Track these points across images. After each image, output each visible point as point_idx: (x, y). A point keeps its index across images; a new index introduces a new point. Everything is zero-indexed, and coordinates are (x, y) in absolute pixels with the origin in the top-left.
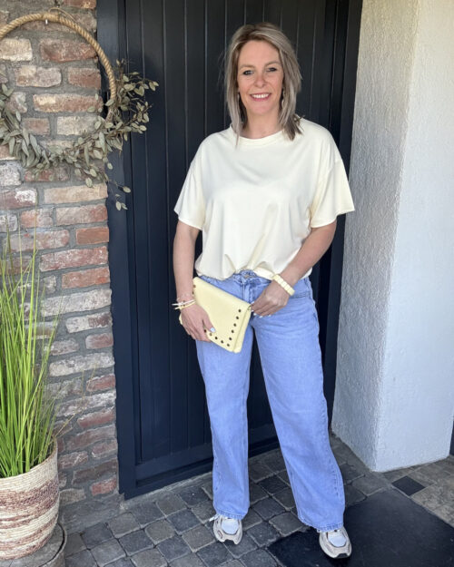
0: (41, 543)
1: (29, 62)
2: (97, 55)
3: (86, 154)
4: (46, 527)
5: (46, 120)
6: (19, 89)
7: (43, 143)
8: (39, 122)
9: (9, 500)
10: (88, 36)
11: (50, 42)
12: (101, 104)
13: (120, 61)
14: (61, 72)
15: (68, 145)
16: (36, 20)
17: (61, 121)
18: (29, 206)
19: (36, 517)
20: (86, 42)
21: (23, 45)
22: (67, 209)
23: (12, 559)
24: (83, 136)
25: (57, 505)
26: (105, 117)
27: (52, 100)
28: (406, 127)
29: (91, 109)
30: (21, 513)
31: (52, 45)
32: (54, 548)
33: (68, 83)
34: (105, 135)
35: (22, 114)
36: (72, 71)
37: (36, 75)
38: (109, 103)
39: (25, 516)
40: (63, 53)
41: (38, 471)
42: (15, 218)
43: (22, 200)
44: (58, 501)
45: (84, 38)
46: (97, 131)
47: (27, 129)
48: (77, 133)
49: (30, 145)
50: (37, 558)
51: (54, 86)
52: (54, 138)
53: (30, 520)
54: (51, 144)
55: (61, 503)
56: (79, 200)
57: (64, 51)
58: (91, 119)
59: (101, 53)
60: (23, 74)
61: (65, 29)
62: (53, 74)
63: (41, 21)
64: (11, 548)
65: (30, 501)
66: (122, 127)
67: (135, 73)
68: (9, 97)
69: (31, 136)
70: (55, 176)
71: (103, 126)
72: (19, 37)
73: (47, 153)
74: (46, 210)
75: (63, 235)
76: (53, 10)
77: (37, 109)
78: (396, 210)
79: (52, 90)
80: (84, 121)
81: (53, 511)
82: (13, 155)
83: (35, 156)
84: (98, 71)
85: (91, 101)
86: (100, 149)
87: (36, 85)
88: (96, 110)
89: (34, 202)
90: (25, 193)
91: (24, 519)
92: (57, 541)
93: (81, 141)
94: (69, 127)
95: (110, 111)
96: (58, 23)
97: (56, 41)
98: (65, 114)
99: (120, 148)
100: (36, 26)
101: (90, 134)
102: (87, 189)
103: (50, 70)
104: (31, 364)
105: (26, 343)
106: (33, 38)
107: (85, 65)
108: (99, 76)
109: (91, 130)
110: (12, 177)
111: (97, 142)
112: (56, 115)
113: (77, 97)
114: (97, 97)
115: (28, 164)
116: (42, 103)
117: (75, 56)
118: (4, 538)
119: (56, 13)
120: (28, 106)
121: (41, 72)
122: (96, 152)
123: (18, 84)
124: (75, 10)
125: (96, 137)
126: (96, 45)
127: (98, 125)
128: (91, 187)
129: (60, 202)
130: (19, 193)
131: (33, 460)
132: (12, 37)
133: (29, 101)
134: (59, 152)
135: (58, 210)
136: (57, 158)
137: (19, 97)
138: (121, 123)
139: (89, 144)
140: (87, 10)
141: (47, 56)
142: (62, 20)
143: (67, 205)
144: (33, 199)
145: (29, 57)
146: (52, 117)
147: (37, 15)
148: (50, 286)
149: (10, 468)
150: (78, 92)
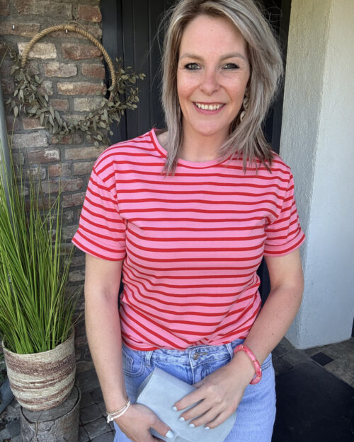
0: (63, 399)
1: (54, 59)
2: (102, 55)
3: (94, 125)
4: (66, 388)
5: (66, 101)
6: (47, 79)
7: (64, 117)
8: (62, 102)
9: (40, 369)
10: (96, 41)
11: (69, 45)
12: (105, 89)
13: (118, 59)
14: (77, 66)
15: (82, 118)
16: (59, 30)
17: (77, 101)
18: (54, 161)
19: (60, 381)
20: (95, 45)
21: (50, 47)
22: (81, 164)
23: (42, 410)
24: (93, 112)
25: (74, 373)
26: (108, 99)
27: (70, 87)
28: (321, 105)
29: (98, 93)
30: (49, 378)
31: (70, 48)
32: (71, 403)
33: (81, 74)
34: (108, 111)
35: (49, 96)
36: (84, 66)
37: (59, 69)
38: (111, 89)
39: (51, 380)
40: (78, 53)
41: (61, 348)
42: (44, 170)
43: (50, 157)
44: (75, 370)
45: (93, 43)
46: (102, 109)
47: (53, 107)
48: (88, 110)
49: (55, 118)
50: (60, 410)
51: (72, 77)
52: (72, 114)
53: (55, 383)
54: (70, 117)
55: (76, 371)
56: (89, 157)
57: (79, 52)
58: (98, 100)
59: (106, 54)
60: (50, 68)
61: (80, 36)
62: (71, 68)
63: (63, 30)
64: (42, 403)
65: (55, 369)
66: (120, 105)
67: (129, 67)
68: (40, 85)
69: (56, 112)
70: (73, 140)
71: (106, 105)
72: (47, 42)
73: (67, 124)
74: (66, 164)
75: (79, 182)
76: (71, 23)
77: (61, 93)
78: (314, 164)
79: (70, 79)
80: (93, 102)
81: (71, 377)
82: (43, 125)
83: (59, 127)
84: (103, 66)
85: (98, 87)
86: (104, 121)
87: (59, 76)
88: (102, 93)
89: (58, 158)
90: (52, 152)
91: (51, 382)
92: (74, 398)
93: (91, 115)
94: (83, 105)
95: (112, 94)
96: (75, 32)
97: (73, 45)
98: (80, 96)
99: (118, 120)
100: (59, 34)
101: (97, 110)
102: (95, 149)
103: (69, 65)
104: (57, 273)
105: (53, 258)
106: (57, 43)
107: (94, 62)
108: (104, 69)
109: (98, 107)
110: (42, 141)
111: (102, 116)
112: (73, 97)
113: (88, 84)
114: (102, 84)
115: (54, 132)
116: (63, 88)
117: (87, 55)
118: (37, 396)
119: (74, 25)
120: (54, 91)
121: (62, 67)
122: (102, 123)
123: (46, 75)
124: (87, 23)
125: (101, 113)
126: (101, 47)
127: (103, 104)
128: (98, 148)
129: (76, 158)
130: (47, 152)
131: (58, 341)
132: (42, 42)
133: (54, 87)
134: (76, 123)
135: (75, 164)
136: (74, 127)
137: (47, 84)
138: (119, 103)
139: (97, 118)
140: (95, 23)
141: (67, 56)
142: (78, 30)
143: (81, 161)
144: (57, 157)
145: (55, 56)
146: (70, 99)
147: (60, 27)
148: (69, 218)
149: (41, 347)
150: (88, 81)
